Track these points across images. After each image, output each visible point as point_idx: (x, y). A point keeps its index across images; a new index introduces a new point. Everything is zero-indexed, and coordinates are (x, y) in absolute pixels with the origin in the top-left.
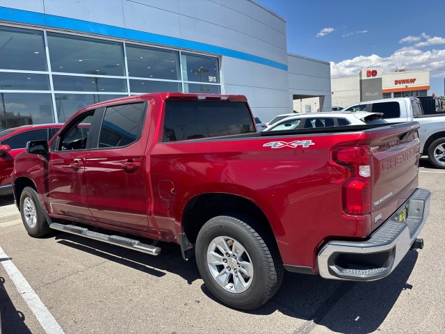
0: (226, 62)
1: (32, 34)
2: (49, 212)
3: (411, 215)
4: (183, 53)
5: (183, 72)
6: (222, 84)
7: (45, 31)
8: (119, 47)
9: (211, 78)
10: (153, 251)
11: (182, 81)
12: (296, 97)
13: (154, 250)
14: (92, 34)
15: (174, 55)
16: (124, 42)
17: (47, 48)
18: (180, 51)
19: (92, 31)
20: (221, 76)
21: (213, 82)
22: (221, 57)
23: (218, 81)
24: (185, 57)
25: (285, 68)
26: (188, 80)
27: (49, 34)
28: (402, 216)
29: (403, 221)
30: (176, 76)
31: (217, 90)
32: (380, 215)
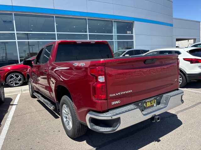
0: (136, 24)
1: (50, 17)
2: (34, 88)
3: (162, 104)
4: (114, 21)
5: (115, 30)
6: (134, 35)
7: (54, 16)
8: (85, 20)
9: (128, 32)
11: (114, 34)
12: (178, 40)
14: (73, 16)
15: (111, 22)
16: (87, 18)
17: (55, 23)
18: (113, 20)
19: (73, 14)
20: (134, 31)
21: (129, 34)
22: (134, 22)
23: (132, 33)
24: (116, 23)
25: (172, 25)
26: (117, 33)
27: (56, 17)
28: (151, 103)
29: (153, 106)
30: (111, 32)
31: (131, 37)
32: (118, 101)
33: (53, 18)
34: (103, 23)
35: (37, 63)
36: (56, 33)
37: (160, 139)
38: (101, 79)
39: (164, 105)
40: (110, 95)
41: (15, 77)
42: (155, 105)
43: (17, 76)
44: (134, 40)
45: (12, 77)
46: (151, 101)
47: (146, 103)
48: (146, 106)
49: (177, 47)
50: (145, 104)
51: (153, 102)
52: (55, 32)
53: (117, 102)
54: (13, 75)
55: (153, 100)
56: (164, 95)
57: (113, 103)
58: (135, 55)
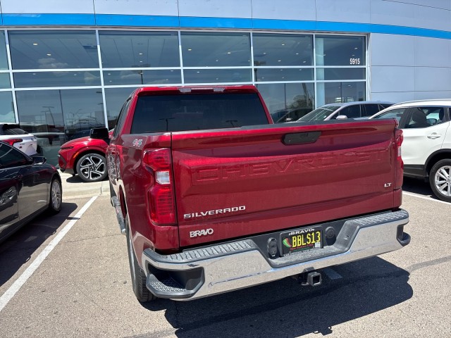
0: (375, 40)
1: (170, 35)
3: (338, 243)
4: (317, 36)
5: (318, 56)
6: (367, 66)
7: (179, 31)
8: (247, 37)
9: (353, 61)
11: (315, 67)
14: (219, 28)
15: (310, 39)
16: (251, 32)
17: (180, 47)
18: (314, 34)
19: (220, 25)
20: (367, 57)
21: (355, 65)
22: (368, 35)
23: (363, 62)
24: (321, 40)
26: (325, 65)
27: (182, 33)
28: (306, 240)
29: (312, 246)
30: (310, 62)
31: (361, 73)
32: (208, 230)
33: (176, 37)
34: (292, 41)
36: (182, 68)
38: (163, 178)
39: (341, 247)
40: (185, 215)
41: (92, 162)
42: (318, 244)
43: (96, 161)
44: (368, 80)
45: (86, 162)
46: (305, 234)
47: (290, 238)
48: (288, 245)
50: (285, 241)
51: (311, 237)
52: (179, 66)
53: (205, 232)
54: (88, 158)
55: (311, 233)
56: (348, 222)
57: (194, 234)
58: (362, 116)
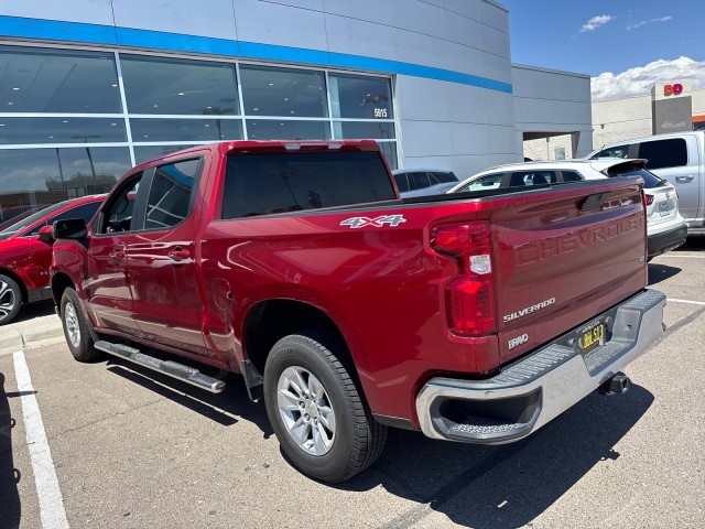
0: (402, 83)
1: (98, 57)
2: (95, 325)
3: (617, 336)
4: (331, 75)
5: (333, 104)
6: (396, 120)
7: (116, 52)
8: (231, 70)
9: (378, 112)
10: (214, 387)
11: (331, 119)
12: (528, 136)
13: (214, 385)
15: (319, 78)
16: (237, 62)
17: (120, 79)
18: (326, 71)
19: (188, 48)
20: (395, 107)
21: (381, 118)
22: (394, 76)
23: (390, 115)
24: (335, 80)
25: (507, 88)
26: (342, 117)
27: (122, 56)
28: (593, 337)
29: (596, 345)
30: (322, 111)
31: (388, 130)
32: (524, 336)
33: (111, 62)
34: (286, 79)
35: (104, 231)
36: (126, 115)
37: (616, 448)
38: (480, 265)
39: (625, 339)
40: (505, 318)
42: (602, 342)
44: (398, 139)
46: (592, 329)
47: (582, 337)
48: (582, 346)
49: (527, 160)
50: (580, 341)
51: (597, 332)
52: (121, 112)
53: (521, 339)
55: (596, 327)
56: (622, 310)
57: (513, 343)
